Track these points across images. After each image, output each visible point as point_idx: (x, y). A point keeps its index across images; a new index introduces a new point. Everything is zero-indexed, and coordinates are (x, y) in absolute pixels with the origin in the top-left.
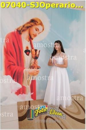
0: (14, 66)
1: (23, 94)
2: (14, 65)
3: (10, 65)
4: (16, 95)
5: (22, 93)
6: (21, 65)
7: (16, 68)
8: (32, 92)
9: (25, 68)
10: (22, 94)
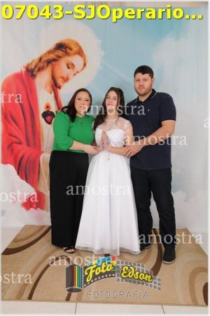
0: (20, 147)
2: (20, 144)
3: (12, 143)
7: (23, 150)
9: (43, 152)
10: (36, 209)
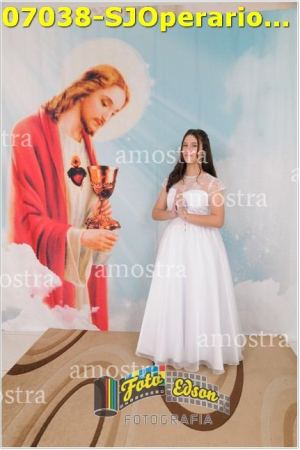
0: (39, 219)
1: (67, 306)
2: (39, 214)
3: (28, 215)
4: (46, 307)
5: (61, 302)
6: (59, 215)
7: (43, 223)
8: (93, 303)
9: (70, 226)
10: (63, 306)
